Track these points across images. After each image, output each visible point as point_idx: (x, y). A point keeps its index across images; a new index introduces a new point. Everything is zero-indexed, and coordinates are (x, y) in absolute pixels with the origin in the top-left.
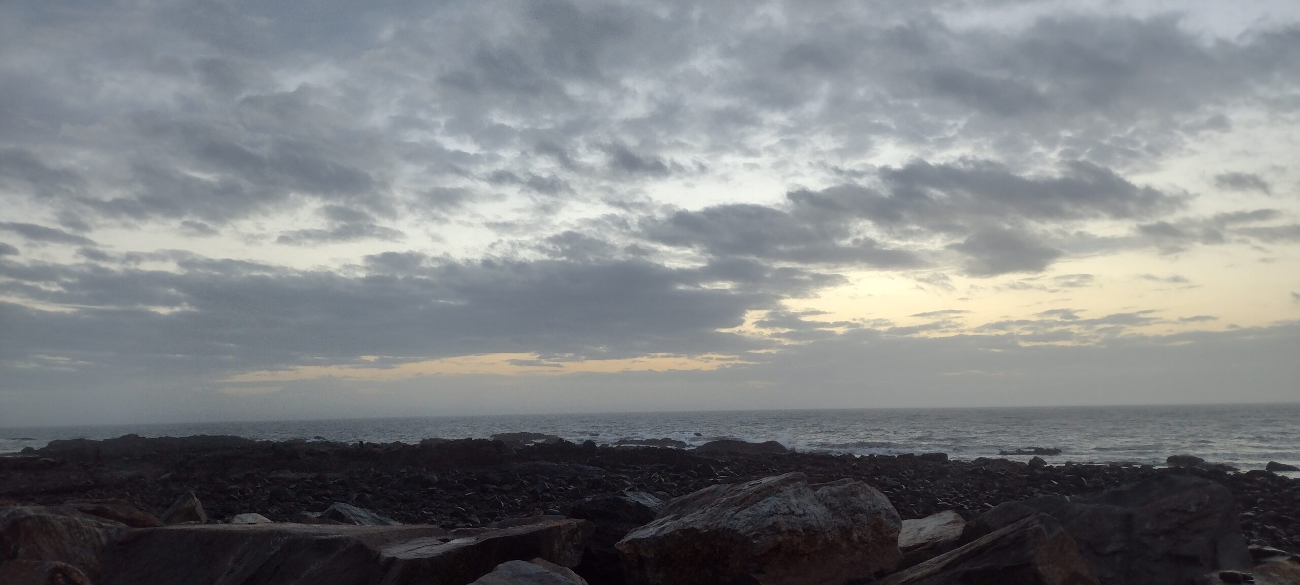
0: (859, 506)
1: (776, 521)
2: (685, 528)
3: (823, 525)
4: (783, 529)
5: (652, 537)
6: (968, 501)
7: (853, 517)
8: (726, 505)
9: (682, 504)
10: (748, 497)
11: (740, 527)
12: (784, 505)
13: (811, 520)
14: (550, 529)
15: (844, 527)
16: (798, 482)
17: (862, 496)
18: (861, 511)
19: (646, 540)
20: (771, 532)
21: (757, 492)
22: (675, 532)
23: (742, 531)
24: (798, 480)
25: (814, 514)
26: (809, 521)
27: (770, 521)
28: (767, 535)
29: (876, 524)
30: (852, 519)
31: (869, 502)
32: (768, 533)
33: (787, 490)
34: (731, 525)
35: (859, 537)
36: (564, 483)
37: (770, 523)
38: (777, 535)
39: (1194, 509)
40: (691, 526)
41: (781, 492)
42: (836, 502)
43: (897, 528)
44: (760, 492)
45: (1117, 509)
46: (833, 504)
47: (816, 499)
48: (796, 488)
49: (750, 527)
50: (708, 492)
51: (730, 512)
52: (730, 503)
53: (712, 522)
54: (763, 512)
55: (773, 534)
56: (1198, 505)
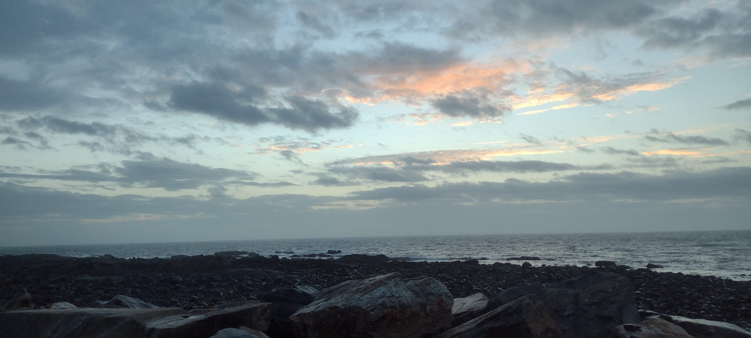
0: (430, 291)
1: (383, 301)
2: (331, 306)
3: (410, 302)
4: (388, 306)
5: (312, 312)
6: (490, 287)
7: (427, 298)
8: (356, 292)
9: (330, 292)
10: (368, 287)
11: (363, 305)
12: (389, 292)
13: (403, 300)
14: (251, 308)
15: (422, 303)
16: (397, 278)
17: (432, 285)
18: (431, 294)
19: (308, 314)
20: (381, 308)
21: (373, 284)
22: (325, 309)
23: (364, 307)
24: (397, 277)
25: (405, 296)
26: (403, 301)
27: (380, 301)
28: (378, 309)
29: (439, 301)
30: (427, 299)
31: (436, 289)
32: (380, 308)
33: (390, 283)
34: (358, 304)
35: (431, 309)
36: (259, 280)
37: (381, 302)
38: (384, 309)
39: (610, 290)
40: (335, 305)
41: (387, 284)
42: (418, 289)
43: (451, 304)
44: (375, 284)
45: (570, 291)
46: (416, 290)
47: (407, 288)
48: (395, 281)
49: (369, 305)
50: (345, 285)
51: (358, 296)
52: (358, 291)
53: (347, 302)
54: (377, 296)
55: (382, 309)
56: (613, 288)
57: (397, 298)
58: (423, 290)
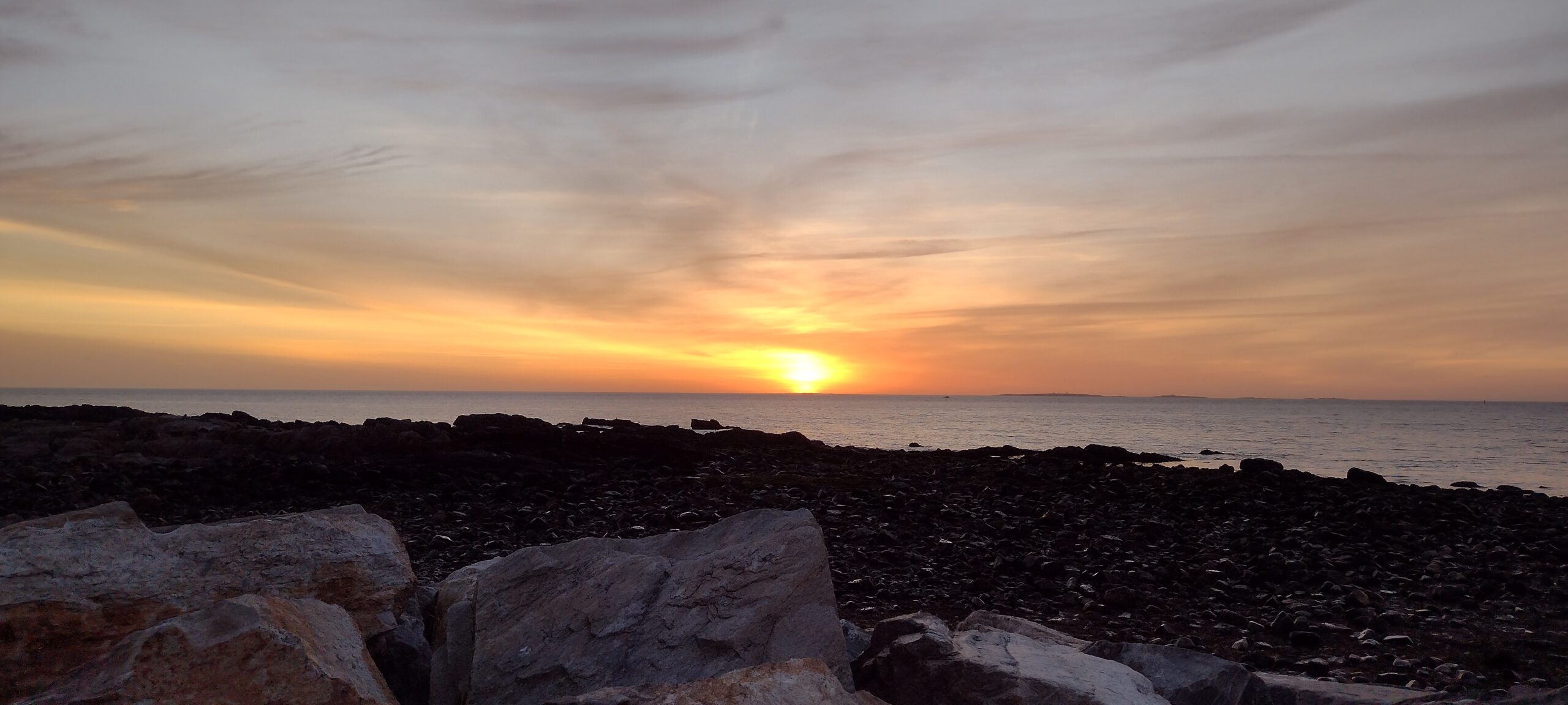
3: (161, 587)
25: (130, 571)
26: (112, 585)
39: (756, 566)
58: (241, 552)
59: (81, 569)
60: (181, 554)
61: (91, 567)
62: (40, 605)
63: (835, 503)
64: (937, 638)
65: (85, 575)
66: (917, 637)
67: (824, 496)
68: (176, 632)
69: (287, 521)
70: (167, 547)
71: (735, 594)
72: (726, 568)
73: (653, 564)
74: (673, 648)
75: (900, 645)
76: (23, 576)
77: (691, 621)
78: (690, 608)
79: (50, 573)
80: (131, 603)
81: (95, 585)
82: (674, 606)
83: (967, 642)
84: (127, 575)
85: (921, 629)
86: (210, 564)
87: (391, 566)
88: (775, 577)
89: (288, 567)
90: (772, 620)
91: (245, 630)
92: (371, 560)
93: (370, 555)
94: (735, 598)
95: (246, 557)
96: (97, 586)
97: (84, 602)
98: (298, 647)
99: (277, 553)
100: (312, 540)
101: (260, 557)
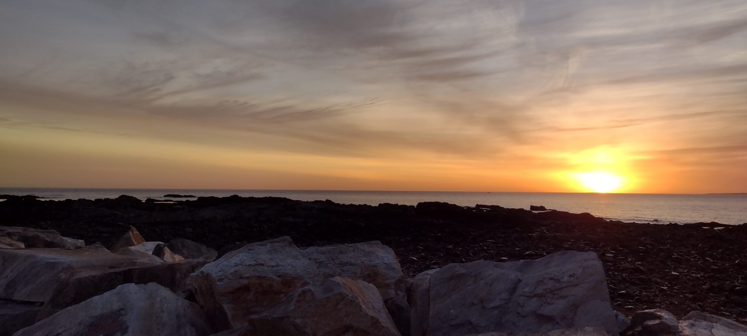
1: (240, 270)
3: (303, 273)
4: (248, 276)
13: (287, 270)
32: (232, 278)
37: (233, 271)
38: (241, 279)
39: (566, 279)
42: (323, 258)
46: (318, 259)
49: (221, 273)
54: (232, 263)
55: (236, 279)
56: (570, 276)
57: (273, 267)
58: (333, 259)
59: (273, 264)
60: (310, 259)
61: (277, 263)
62: (259, 277)
63: (610, 250)
64: (669, 323)
65: (275, 266)
66: (657, 322)
67: (603, 246)
68: (310, 291)
69: (351, 247)
70: (305, 256)
71: (555, 292)
72: (551, 279)
73: (513, 275)
74: (524, 317)
75: (648, 325)
76: (253, 265)
77: (533, 304)
78: (532, 298)
79: (262, 264)
80: (291, 278)
81: (278, 270)
82: (524, 296)
83: (686, 326)
84: (290, 267)
85: (660, 317)
86: (320, 264)
87: (393, 269)
88: (576, 285)
89: (351, 267)
90: (575, 307)
91: (336, 292)
92: (385, 265)
93: (384, 263)
94: (555, 294)
95: (335, 261)
96: (279, 271)
97: (275, 277)
98: (357, 301)
99: (347, 261)
100: (361, 255)
101: (340, 262)
